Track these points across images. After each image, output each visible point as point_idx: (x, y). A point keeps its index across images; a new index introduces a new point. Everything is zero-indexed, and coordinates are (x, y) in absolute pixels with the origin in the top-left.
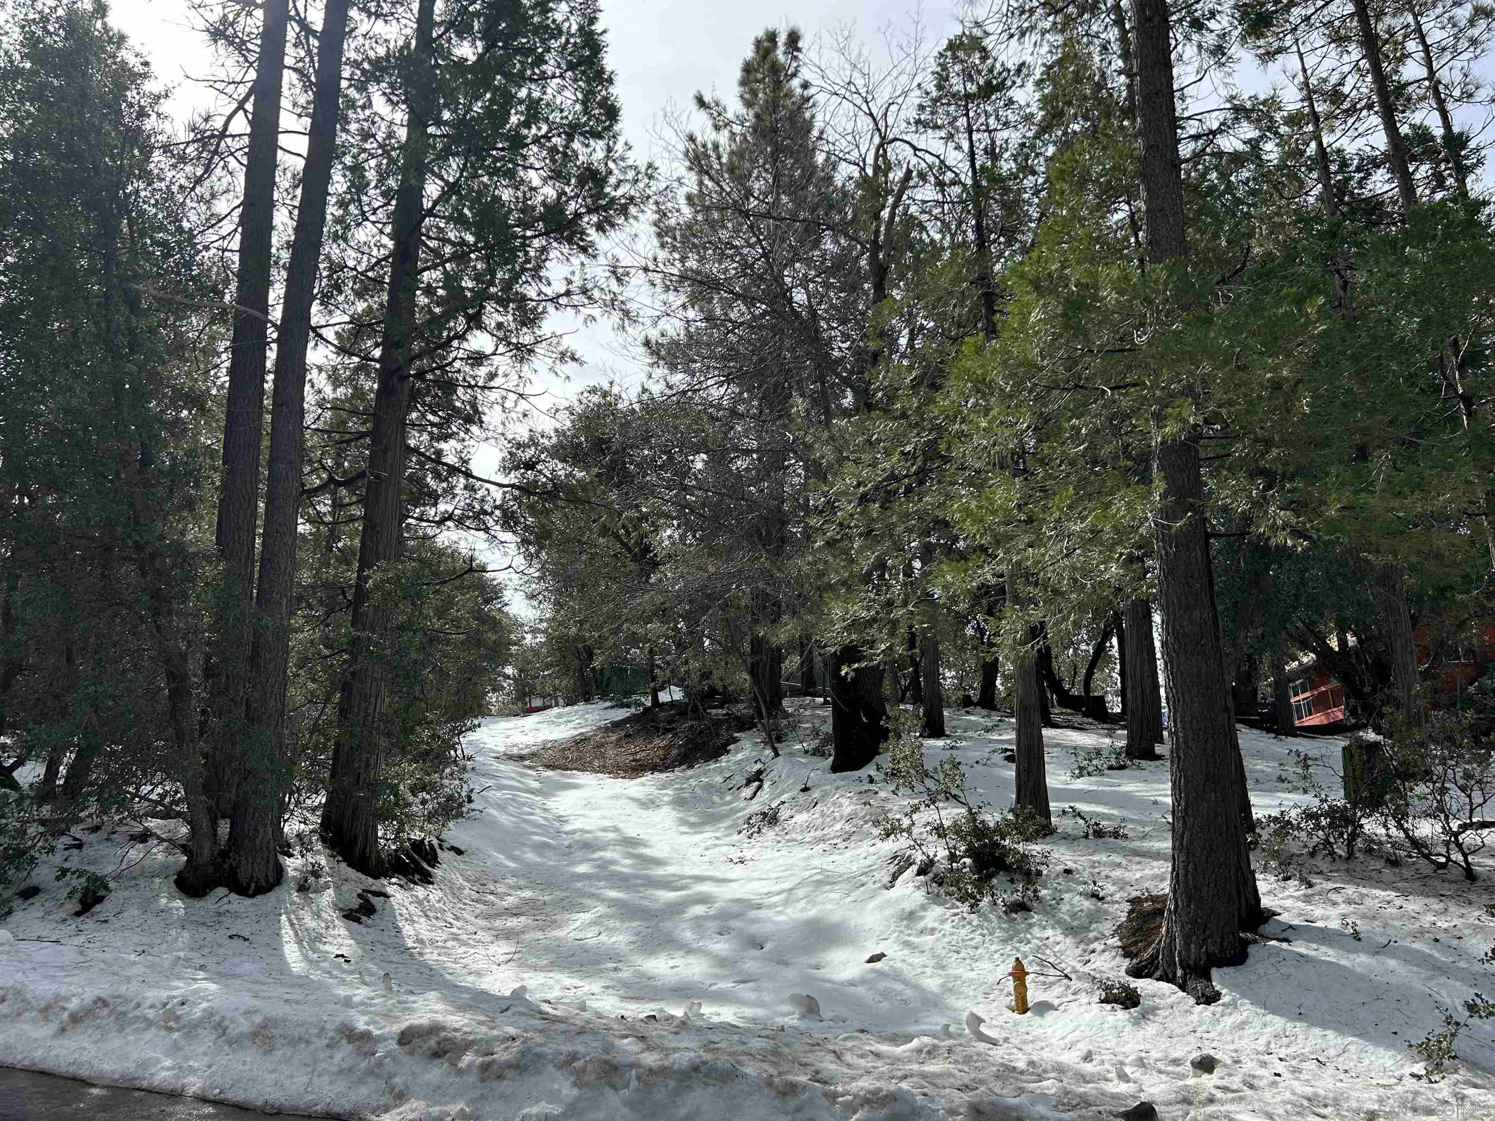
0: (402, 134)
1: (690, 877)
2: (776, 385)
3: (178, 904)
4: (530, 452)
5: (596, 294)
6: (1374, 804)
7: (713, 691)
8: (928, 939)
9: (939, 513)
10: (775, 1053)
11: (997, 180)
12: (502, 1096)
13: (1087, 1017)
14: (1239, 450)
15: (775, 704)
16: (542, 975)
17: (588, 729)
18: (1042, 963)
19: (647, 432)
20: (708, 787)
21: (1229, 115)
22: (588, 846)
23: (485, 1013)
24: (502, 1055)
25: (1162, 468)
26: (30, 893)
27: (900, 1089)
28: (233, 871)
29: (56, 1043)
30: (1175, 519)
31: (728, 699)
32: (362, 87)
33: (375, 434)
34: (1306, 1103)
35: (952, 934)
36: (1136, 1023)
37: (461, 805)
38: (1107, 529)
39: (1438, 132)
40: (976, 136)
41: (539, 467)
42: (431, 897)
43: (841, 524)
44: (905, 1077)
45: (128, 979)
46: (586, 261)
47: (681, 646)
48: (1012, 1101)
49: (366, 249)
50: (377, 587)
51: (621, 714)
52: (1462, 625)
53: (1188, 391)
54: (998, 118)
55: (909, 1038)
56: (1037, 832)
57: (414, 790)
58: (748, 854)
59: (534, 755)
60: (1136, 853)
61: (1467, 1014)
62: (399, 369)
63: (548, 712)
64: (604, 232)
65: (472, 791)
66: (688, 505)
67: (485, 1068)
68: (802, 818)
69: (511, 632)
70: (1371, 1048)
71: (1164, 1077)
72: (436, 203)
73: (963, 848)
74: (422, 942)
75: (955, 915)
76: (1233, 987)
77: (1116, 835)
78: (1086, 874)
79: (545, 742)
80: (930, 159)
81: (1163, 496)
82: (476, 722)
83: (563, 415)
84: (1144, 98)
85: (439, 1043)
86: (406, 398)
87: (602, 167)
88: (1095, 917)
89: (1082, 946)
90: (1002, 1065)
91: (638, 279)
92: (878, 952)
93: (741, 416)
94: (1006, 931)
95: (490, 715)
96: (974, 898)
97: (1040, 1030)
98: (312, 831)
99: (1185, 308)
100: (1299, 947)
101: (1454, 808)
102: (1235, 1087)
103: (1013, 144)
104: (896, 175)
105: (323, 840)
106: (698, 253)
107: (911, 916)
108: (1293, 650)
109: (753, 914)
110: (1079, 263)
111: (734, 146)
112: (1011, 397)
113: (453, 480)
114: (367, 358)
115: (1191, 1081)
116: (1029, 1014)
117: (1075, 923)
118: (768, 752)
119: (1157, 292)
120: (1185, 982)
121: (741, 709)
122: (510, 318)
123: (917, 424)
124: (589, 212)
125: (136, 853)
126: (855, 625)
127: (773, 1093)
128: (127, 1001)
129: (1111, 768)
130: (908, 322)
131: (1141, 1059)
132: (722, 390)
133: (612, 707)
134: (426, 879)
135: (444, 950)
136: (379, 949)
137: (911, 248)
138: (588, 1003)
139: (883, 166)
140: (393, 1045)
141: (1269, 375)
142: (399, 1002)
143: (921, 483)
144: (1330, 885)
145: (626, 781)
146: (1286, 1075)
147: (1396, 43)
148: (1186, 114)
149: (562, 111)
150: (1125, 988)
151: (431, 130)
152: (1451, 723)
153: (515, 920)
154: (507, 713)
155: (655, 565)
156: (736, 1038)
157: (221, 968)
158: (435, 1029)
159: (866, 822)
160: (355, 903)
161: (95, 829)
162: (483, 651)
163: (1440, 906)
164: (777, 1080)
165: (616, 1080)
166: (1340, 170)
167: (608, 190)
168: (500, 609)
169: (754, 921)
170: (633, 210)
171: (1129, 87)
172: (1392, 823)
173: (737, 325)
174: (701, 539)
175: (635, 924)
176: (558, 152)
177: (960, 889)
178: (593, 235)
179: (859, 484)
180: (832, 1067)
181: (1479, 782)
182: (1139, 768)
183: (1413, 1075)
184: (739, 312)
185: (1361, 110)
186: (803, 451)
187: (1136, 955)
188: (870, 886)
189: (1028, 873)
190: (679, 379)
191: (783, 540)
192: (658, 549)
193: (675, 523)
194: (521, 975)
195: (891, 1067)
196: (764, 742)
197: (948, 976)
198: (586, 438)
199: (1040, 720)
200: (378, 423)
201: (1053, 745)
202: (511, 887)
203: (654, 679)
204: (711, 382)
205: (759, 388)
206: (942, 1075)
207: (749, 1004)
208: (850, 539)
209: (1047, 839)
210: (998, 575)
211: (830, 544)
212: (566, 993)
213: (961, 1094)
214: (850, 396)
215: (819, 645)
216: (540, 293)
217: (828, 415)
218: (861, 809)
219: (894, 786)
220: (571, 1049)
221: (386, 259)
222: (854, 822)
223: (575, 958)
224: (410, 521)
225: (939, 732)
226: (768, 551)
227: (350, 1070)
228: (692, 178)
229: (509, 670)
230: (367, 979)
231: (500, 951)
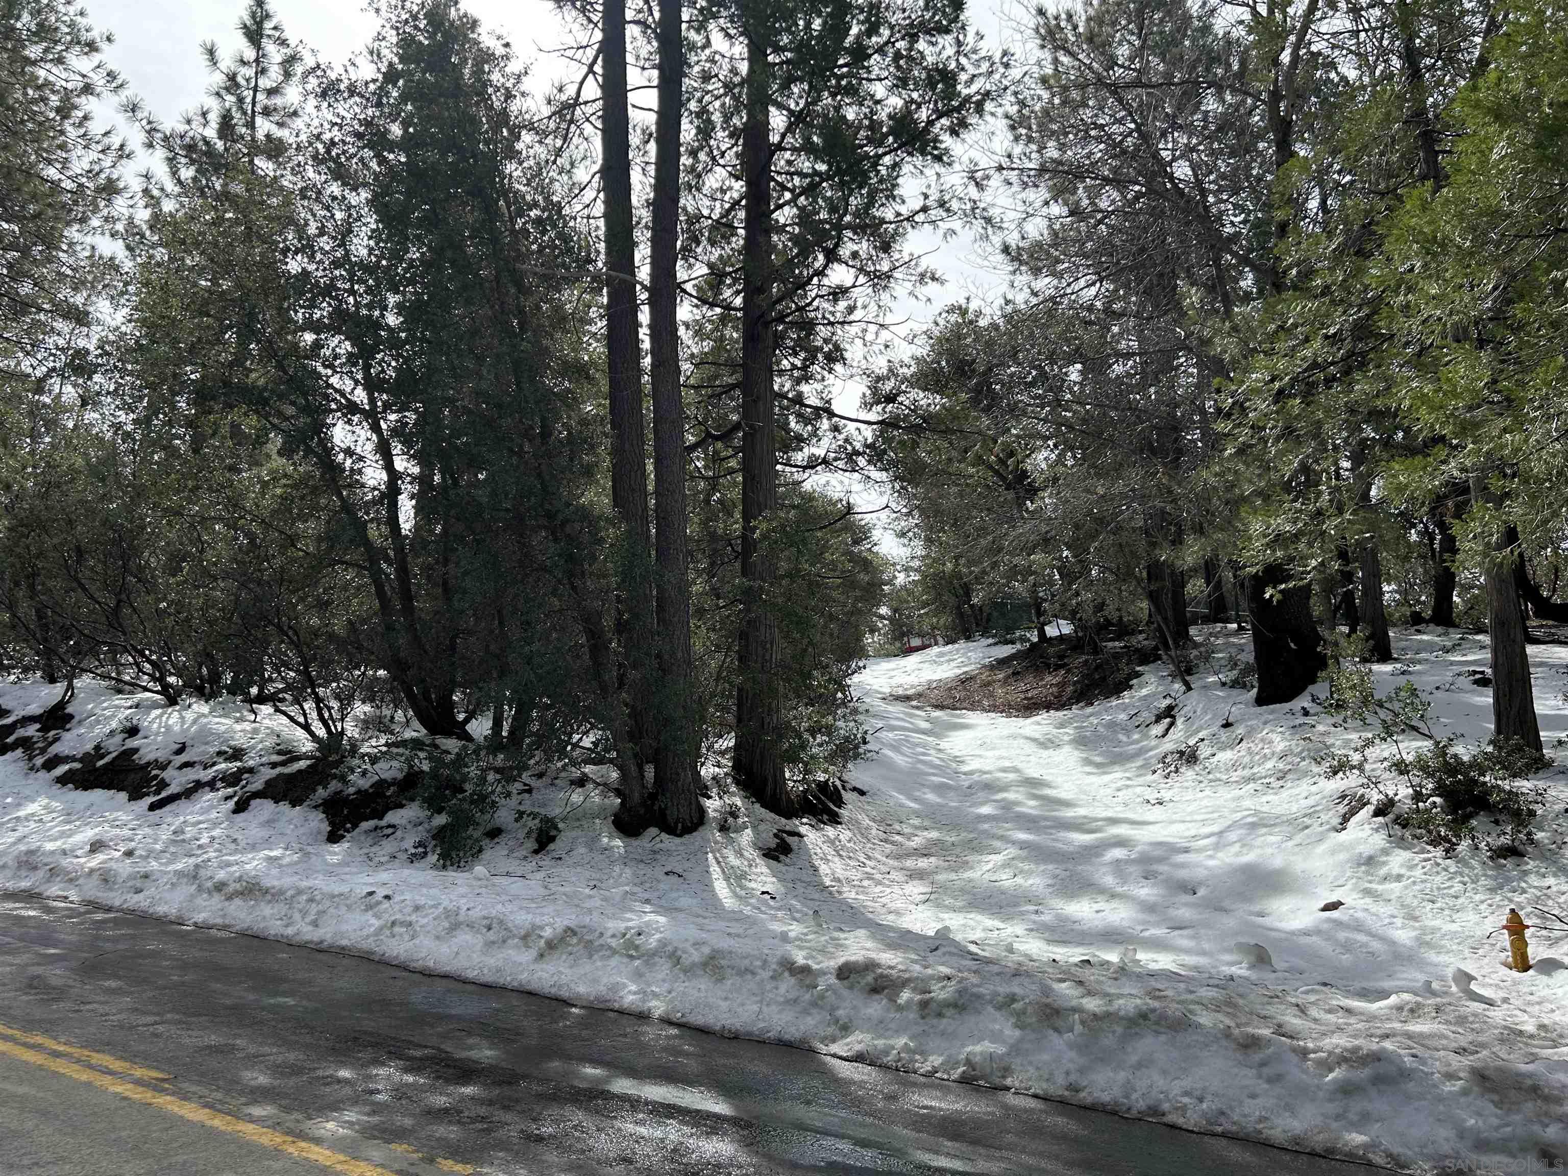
0: (744, 68)
1: (1104, 819)
2: (1161, 276)
3: (618, 842)
4: (888, 386)
5: (955, 205)
7: (1108, 622)
8: (1394, 886)
9: (1378, 402)
10: (1229, 1003)
12: (943, 1033)
15: (1182, 635)
16: (962, 915)
17: (973, 667)
18: (1543, 915)
19: (1014, 348)
20: (1112, 725)
22: (990, 787)
23: (915, 950)
24: (941, 993)
26: (495, 833)
27: (1384, 1050)
28: (663, 812)
29: (536, 966)
31: (1124, 630)
32: (701, 27)
33: (745, 386)
35: (1424, 881)
37: (857, 747)
41: (900, 399)
42: (841, 836)
43: (1252, 427)
44: (1387, 1036)
45: (590, 911)
46: (942, 170)
47: (1068, 576)
48: (1524, 1068)
49: (718, 195)
50: (764, 537)
51: (1005, 651)
55: (1384, 994)
56: (1528, 766)
57: (813, 732)
58: (1166, 795)
59: (919, 696)
62: (762, 316)
63: (928, 651)
64: (958, 135)
65: (866, 732)
66: (1066, 422)
67: (924, 1005)
68: (1226, 756)
69: (882, 572)
72: (783, 136)
73: (1430, 786)
74: (838, 880)
75: (1426, 860)
79: (930, 682)
82: (861, 664)
83: (921, 340)
85: (876, 979)
86: (770, 343)
87: (953, 65)
90: (1505, 1028)
91: (996, 181)
92: (1333, 898)
93: (1118, 315)
94: (1495, 878)
95: (868, 657)
96: (1449, 841)
97: (1547, 991)
98: (726, 774)
105: (737, 783)
106: (1058, 140)
107: (1370, 861)
109: (1181, 858)
111: (1091, 12)
112: (1471, 254)
113: (818, 423)
114: (728, 307)
116: (1531, 972)
118: (1178, 686)
121: (1141, 640)
122: (866, 245)
123: (1342, 300)
124: (941, 116)
125: (577, 797)
126: (1279, 540)
127: (1233, 1046)
128: (591, 931)
130: (1321, 184)
132: (1093, 291)
133: (995, 644)
134: (835, 820)
135: (861, 889)
136: (800, 887)
137: (1317, 92)
138: (1016, 946)
140: (833, 980)
142: (832, 939)
143: (1347, 372)
145: (1020, 720)
149: (904, 11)
151: (770, 58)
153: (925, 860)
154: (885, 654)
155: (1032, 492)
156: (1182, 985)
157: (663, 902)
158: (870, 966)
159: (1303, 759)
160: (773, 843)
161: (540, 776)
162: (858, 593)
164: (1236, 1032)
165: (1059, 1023)
167: (959, 88)
168: (870, 550)
169: (1183, 866)
170: (988, 106)
173: (1108, 214)
174: (1084, 459)
175: (1050, 867)
176: (902, 57)
177: (1430, 832)
178: (947, 140)
179: (1272, 381)
180: (1296, 1021)
184: (1109, 199)
186: (1198, 348)
188: (1317, 829)
189: (1517, 813)
190: (1045, 284)
191: (1180, 452)
192: (1037, 474)
193: (1051, 443)
194: (941, 915)
195: (1367, 1025)
196: (1173, 676)
197: (1421, 928)
198: (948, 362)
199: (1520, 637)
200: (746, 375)
201: (1541, 664)
202: (917, 828)
203: (1039, 614)
204: (1082, 283)
205: (1139, 281)
206: (1431, 1036)
207: (1187, 951)
208: (1266, 442)
209: (1540, 774)
210: (1464, 470)
211: (1242, 451)
212: (990, 934)
213: (1459, 1058)
214: (1251, 276)
215: (1235, 567)
216: (898, 214)
217: (1228, 303)
218: (1297, 745)
219: (1339, 719)
220: (1008, 990)
221: (737, 202)
222: (1289, 759)
223: (992, 901)
224: (779, 467)
225: (1385, 656)
226: (1165, 465)
227: (795, 1001)
228: (1047, 55)
229: (884, 610)
230: (798, 915)
231: (916, 891)
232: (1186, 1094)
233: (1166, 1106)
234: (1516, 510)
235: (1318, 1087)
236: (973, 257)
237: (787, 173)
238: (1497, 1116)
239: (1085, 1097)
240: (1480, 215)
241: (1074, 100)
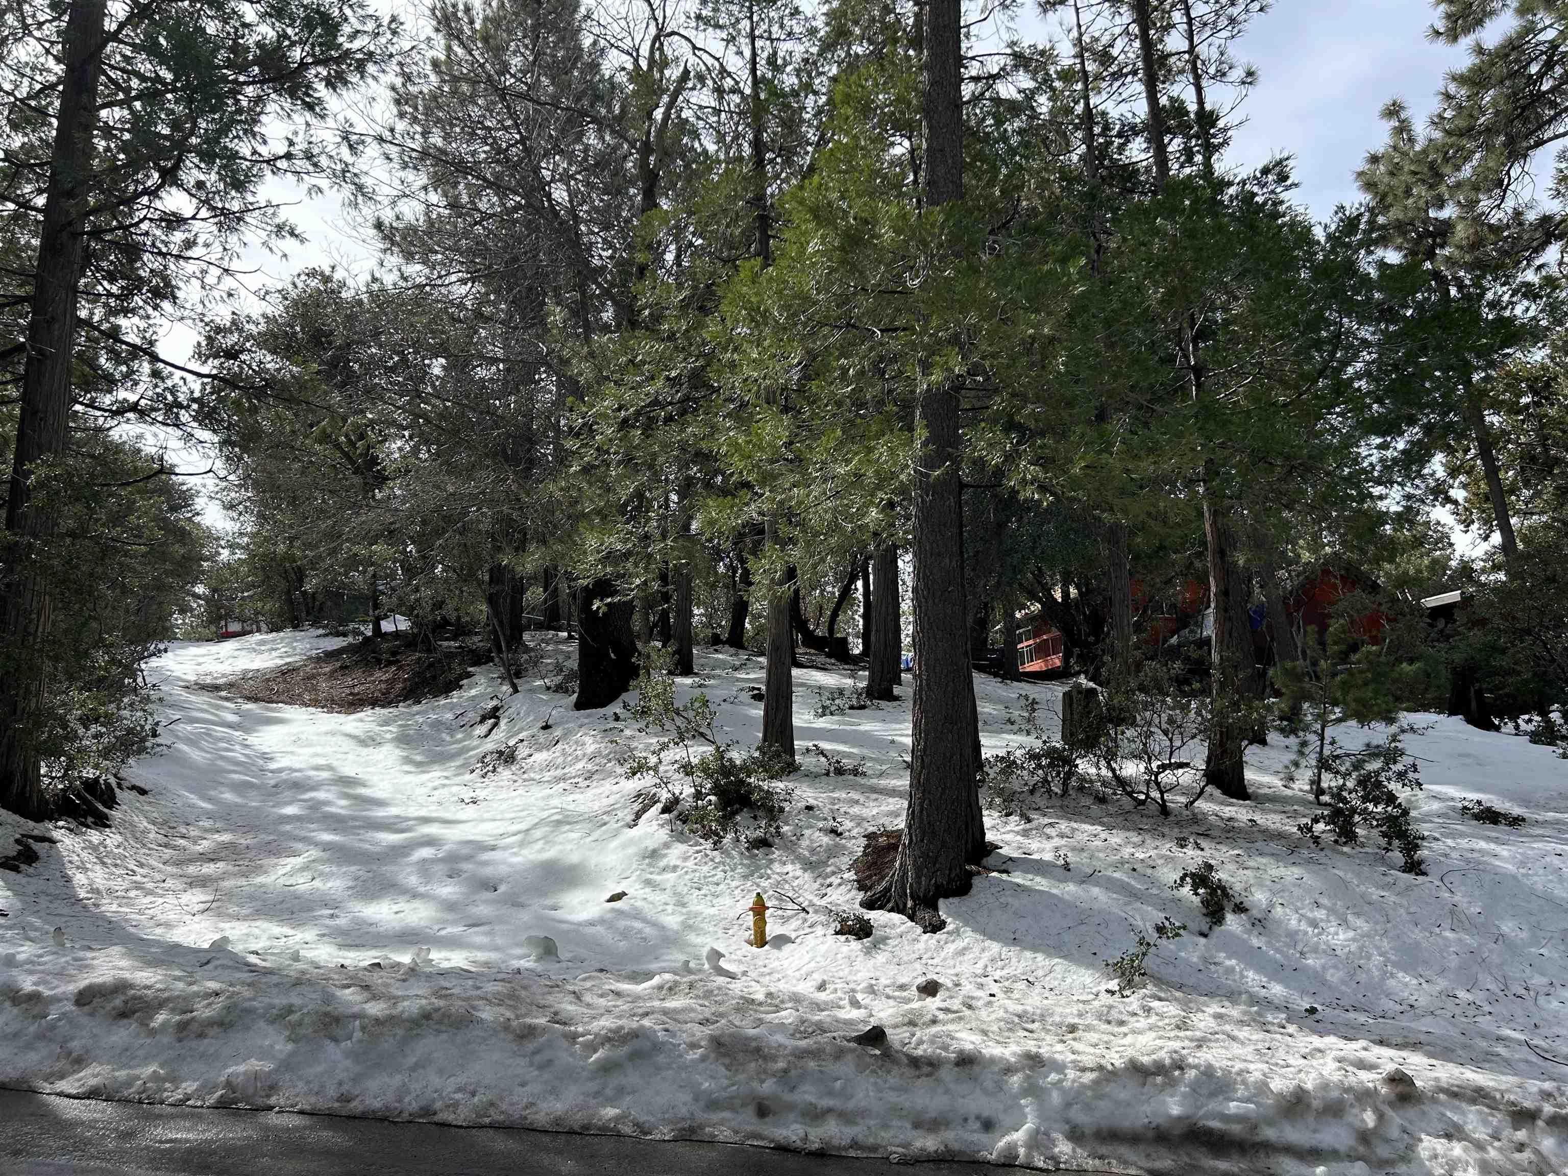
1: (416, 819)
2: (530, 289)
4: (232, 339)
5: (324, 161)
6: (1089, 745)
7: (446, 622)
8: (670, 876)
9: (703, 445)
10: (512, 996)
11: (776, 93)
12: (202, 1056)
13: (823, 948)
14: (997, 404)
15: (515, 639)
16: (246, 924)
17: (297, 658)
18: (781, 897)
19: (376, 327)
20: (437, 725)
21: (1010, 61)
22: (299, 786)
23: (180, 966)
24: (203, 1011)
25: (924, 416)
27: (642, 1027)
30: (933, 468)
31: (461, 630)
33: (37, 302)
34: (1016, 1020)
35: (694, 871)
36: (868, 952)
37: (143, 740)
38: (870, 473)
39: (1192, 107)
40: (759, 43)
41: (243, 357)
42: (108, 841)
43: (598, 449)
44: (647, 1014)
46: (313, 121)
47: (410, 572)
48: (752, 1032)
49: (28, 71)
50: (41, 485)
51: (335, 643)
52: (1169, 582)
53: (954, 340)
54: (782, 26)
55: (649, 976)
56: (783, 770)
57: (85, 722)
58: (481, 794)
59: (230, 686)
60: (874, 790)
61: (1156, 935)
62: (70, 224)
63: (248, 638)
64: (334, 89)
65: (157, 724)
66: (424, 415)
67: (183, 1027)
68: (541, 757)
69: (203, 546)
70: (1073, 968)
71: (891, 1002)
72: (121, 26)
73: (709, 786)
74: (97, 891)
75: (698, 852)
76: (956, 915)
77: (855, 772)
78: (826, 811)
79: (246, 671)
80: (710, 61)
81: (925, 444)
82: (162, 646)
83: (275, 298)
84: (932, 29)
85: (126, 1002)
86: (78, 259)
87: (335, 13)
88: (833, 852)
89: (819, 881)
90: (742, 997)
91: (372, 150)
92: (619, 890)
93: (488, 319)
94: (748, 866)
95: (173, 638)
96: (717, 835)
97: (777, 963)
99: (957, 255)
100: (1017, 878)
101: (1157, 749)
102: (955, 1008)
103: (797, 57)
104: (673, 73)
106: (443, 129)
107: (654, 854)
108: (1022, 600)
109: (487, 856)
110: (860, 196)
111: (489, 12)
112: (785, 329)
113: (136, 365)
114: (25, 204)
115: (916, 1005)
116: (767, 947)
117: (814, 859)
118: (506, 688)
119: (933, 235)
120: (914, 913)
121: (476, 641)
122: (214, 177)
123: (683, 348)
124: (317, 63)
126: (610, 557)
127: (510, 1038)
129: (852, 708)
130: (677, 239)
131: (872, 986)
132: (466, 289)
133: (326, 635)
134: (102, 822)
135: (125, 900)
136: (43, 901)
137: (682, 156)
138: (302, 953)
139: (659, 62)
140: (69, 1007)
141: (1031, 331)
142: (75, 959)
143: (683, 413)
144: (1047, 821)
145: (342, 716)
146: (1000, 995)
147: (1163, 11)
148: (970, 54)
150: (859, 919)
152: (1162, 673)
153: (212, 865)
154: (196, 637)
155: (381, 479)
156: (470, 982)
158: (121, 987)
159: (610, 761)
160: (13, 850)
162: (168, 566)
163: (1136, 839)
164: (514, 1023)
165: (338, 1032)
166: (1103, 134)
167: (341, 40)
168: (190, 519)
169: (486, 863)
170: (371, 68)
171: (917, 15)
172: (1103, 763)
173: (486, 216)
174: (438, 454)
175: (353, 868)
177: (704, 827)
178: (321, 90)
179: (619, 409)
180: (571, 1008)
181: (1180, 727)
182: (878, 708)
183: (1108, 991)
184: (488, 202)
185: (1126, 75)
186: (558, 366)
187: (870, 888)
188: (613, 825)
189: (771, 810)
190: (416, 270)
191: (532, 463)
192: (388, 463)
193: (406, 433)
194: (222, 925)
195: (632, 1005)
196: (502, 678)
197: (688, 913)
198: (302, 329)
199: (788, 660)
200: (41, 287)
201: (802, 685)
202: (206, 830)
203: (376, 606)
204: (453, 278)
205: (510, 290)
206: (684, 1010)
207: (480, 948)
208: (608, 465)
209: (791, 776)
210: (762, 513)
211: (587, 470)
212: (275, 943)
213: (702, 1028)
214: (611, 310)
215: (569, 577)
216: (254, 152)
217: (588, 328)
218: (605, 748)
219: (642, 724)
220: (285, 1002)
221: (53, 87)
222: (597, 760)
223: (284, 906)
224: (78, 407)
225: (686, 669)
226: (515, 473)
227: (16, 1035)
228: (440, 41)
229: (200, 589)
230: (32, 934)
231: (195, 899)
232: (459, 1090)
233: (438, 1105)
234: (795, 553)
235: (583, 1068)
236: (341, 223)
237: (123, 70)
238: (727, 1078)
239: (356, 1106)
240: (794, 297)
241: (463, 93)
